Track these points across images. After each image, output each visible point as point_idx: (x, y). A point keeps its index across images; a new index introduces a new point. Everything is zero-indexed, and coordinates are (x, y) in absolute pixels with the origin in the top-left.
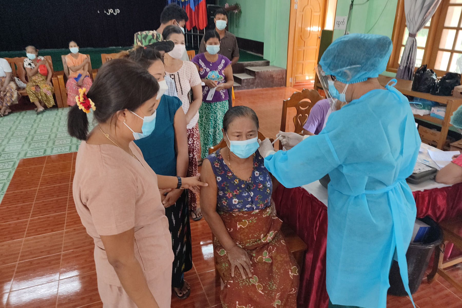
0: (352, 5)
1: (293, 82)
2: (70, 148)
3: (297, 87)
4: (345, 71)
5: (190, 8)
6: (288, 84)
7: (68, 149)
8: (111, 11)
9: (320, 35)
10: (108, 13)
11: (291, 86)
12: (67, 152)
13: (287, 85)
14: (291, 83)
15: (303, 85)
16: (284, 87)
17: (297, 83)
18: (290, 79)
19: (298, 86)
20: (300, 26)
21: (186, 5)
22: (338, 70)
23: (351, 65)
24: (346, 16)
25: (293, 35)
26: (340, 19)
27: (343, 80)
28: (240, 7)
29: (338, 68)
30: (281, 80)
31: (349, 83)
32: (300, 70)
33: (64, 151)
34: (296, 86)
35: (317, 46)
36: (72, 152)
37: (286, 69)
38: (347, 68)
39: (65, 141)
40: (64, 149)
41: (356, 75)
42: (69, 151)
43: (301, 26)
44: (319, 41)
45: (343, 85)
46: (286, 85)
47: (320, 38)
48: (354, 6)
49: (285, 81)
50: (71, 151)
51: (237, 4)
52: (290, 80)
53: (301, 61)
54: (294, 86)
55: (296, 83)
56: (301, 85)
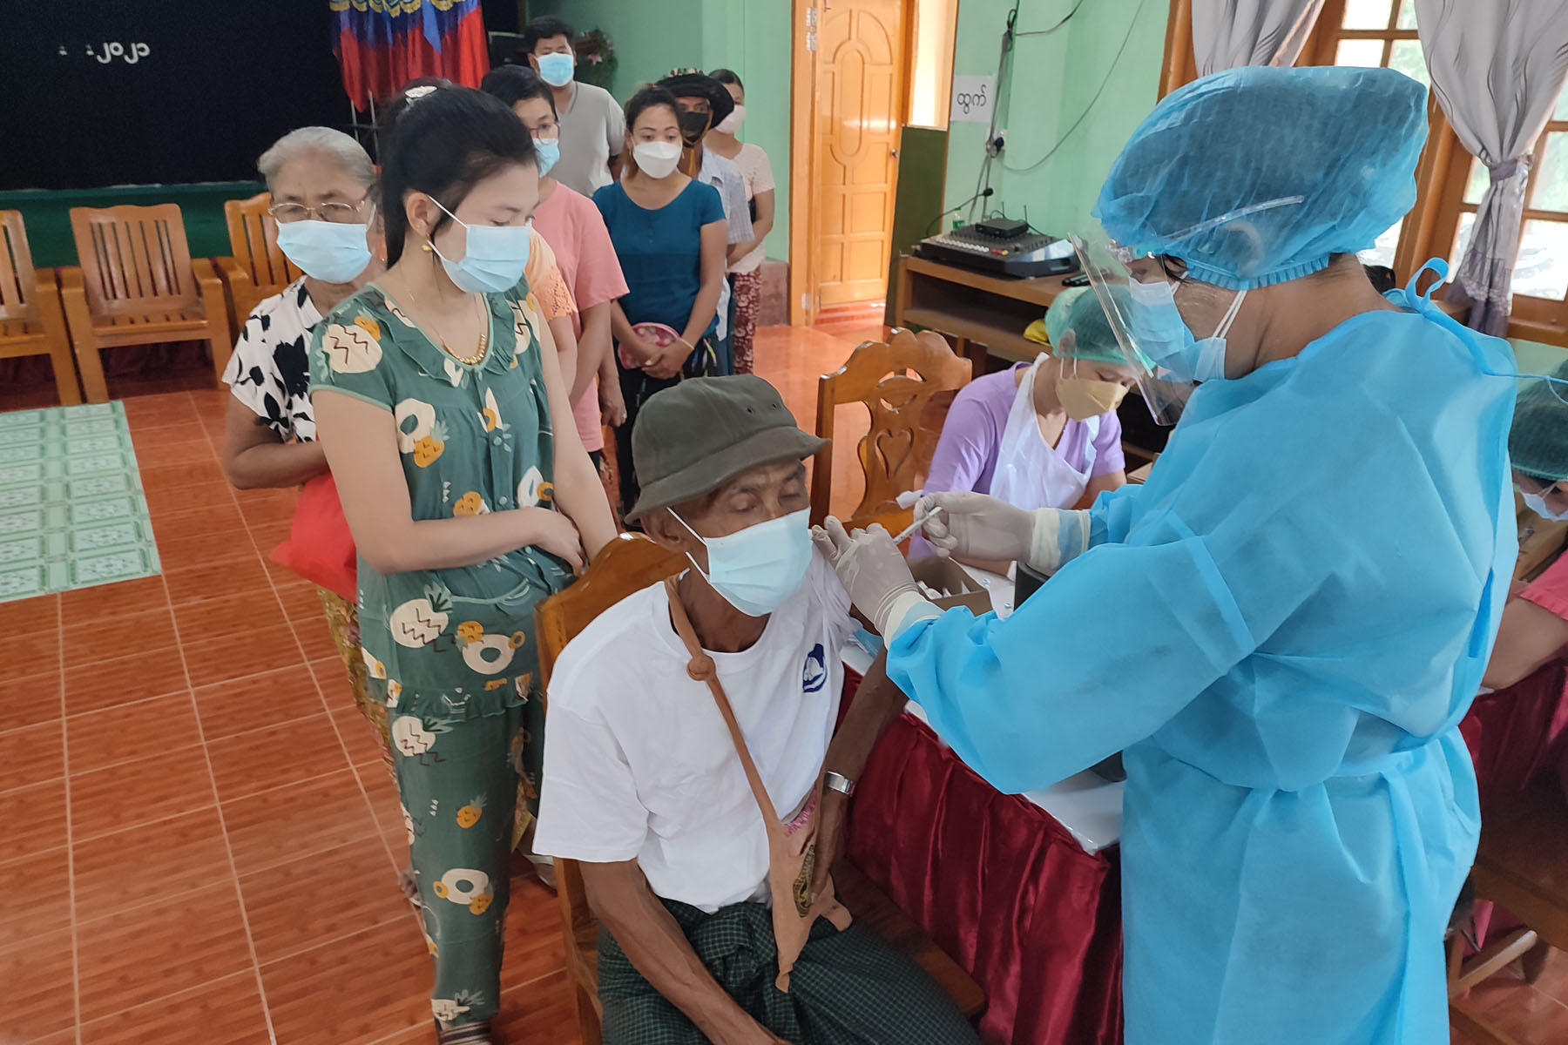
0: (1009, 37)
1: (815, 310)
2: (44, 574)
3: (824, 325)
4: (1234, 226)
5: (425, 42)
6: (797, 316)
7: (37, 579)
8: (116, 49)
9: (895, 146)
10: (104, 56)
11: (807, 324)
12: (34, 591)
13: (794, 321)
14: (807, 312)
15: (847, 318)
16: (783, 326)
17: (827, 311)
18: (804, 296)
19: (830, 324)
20: (826, 112)
21: (409, 31)
22: (1199, 229)
23: (1261, 198)
24: (990, 74)
25: (806, 143)
26: (968, 85)
27: (1223, 271)
28: (608, 42)
29: (1198, 220)
30: (773, 300)
31: (1250, 286)
32: (834, 268)
33: (21, 590)
34: (822, 321)
35: (886, 182)
36: (56, 592)
37: (787, 261)
38: (1245, 211)
39: (17, 550)
40: (16, 582)
41: (1286, 241)
42: (42, 589)
43: (829, 114)
44: (893, 166)
45: (1221, 296)
46: (789, 321)
47: (898, 156)
48: (1017, 40)
49: (785, 309)
50: (46, 588)
51: (597, 32)
52: (802, 302)
53: (837, 236)
54: (819, 322)
55: (823, 312)
56: (838, 319)
